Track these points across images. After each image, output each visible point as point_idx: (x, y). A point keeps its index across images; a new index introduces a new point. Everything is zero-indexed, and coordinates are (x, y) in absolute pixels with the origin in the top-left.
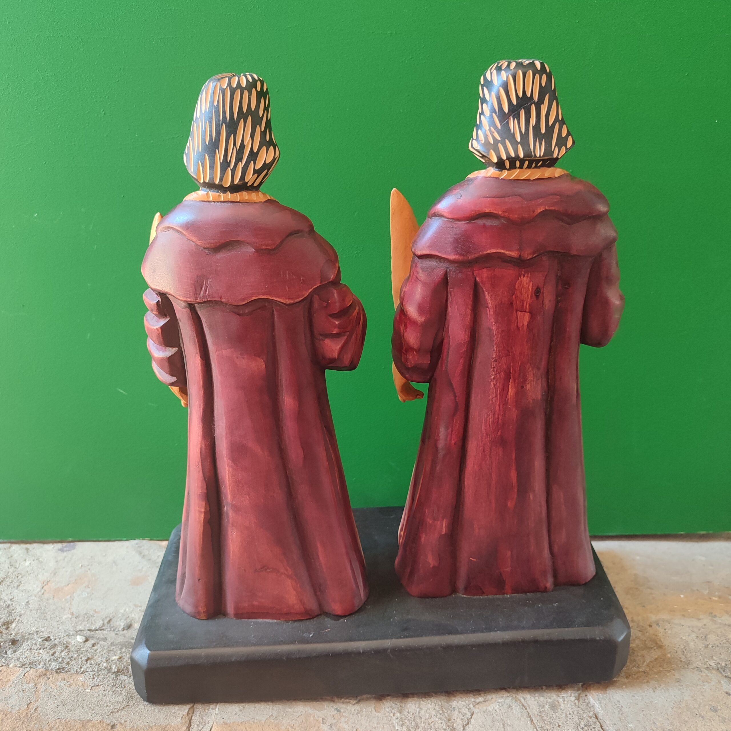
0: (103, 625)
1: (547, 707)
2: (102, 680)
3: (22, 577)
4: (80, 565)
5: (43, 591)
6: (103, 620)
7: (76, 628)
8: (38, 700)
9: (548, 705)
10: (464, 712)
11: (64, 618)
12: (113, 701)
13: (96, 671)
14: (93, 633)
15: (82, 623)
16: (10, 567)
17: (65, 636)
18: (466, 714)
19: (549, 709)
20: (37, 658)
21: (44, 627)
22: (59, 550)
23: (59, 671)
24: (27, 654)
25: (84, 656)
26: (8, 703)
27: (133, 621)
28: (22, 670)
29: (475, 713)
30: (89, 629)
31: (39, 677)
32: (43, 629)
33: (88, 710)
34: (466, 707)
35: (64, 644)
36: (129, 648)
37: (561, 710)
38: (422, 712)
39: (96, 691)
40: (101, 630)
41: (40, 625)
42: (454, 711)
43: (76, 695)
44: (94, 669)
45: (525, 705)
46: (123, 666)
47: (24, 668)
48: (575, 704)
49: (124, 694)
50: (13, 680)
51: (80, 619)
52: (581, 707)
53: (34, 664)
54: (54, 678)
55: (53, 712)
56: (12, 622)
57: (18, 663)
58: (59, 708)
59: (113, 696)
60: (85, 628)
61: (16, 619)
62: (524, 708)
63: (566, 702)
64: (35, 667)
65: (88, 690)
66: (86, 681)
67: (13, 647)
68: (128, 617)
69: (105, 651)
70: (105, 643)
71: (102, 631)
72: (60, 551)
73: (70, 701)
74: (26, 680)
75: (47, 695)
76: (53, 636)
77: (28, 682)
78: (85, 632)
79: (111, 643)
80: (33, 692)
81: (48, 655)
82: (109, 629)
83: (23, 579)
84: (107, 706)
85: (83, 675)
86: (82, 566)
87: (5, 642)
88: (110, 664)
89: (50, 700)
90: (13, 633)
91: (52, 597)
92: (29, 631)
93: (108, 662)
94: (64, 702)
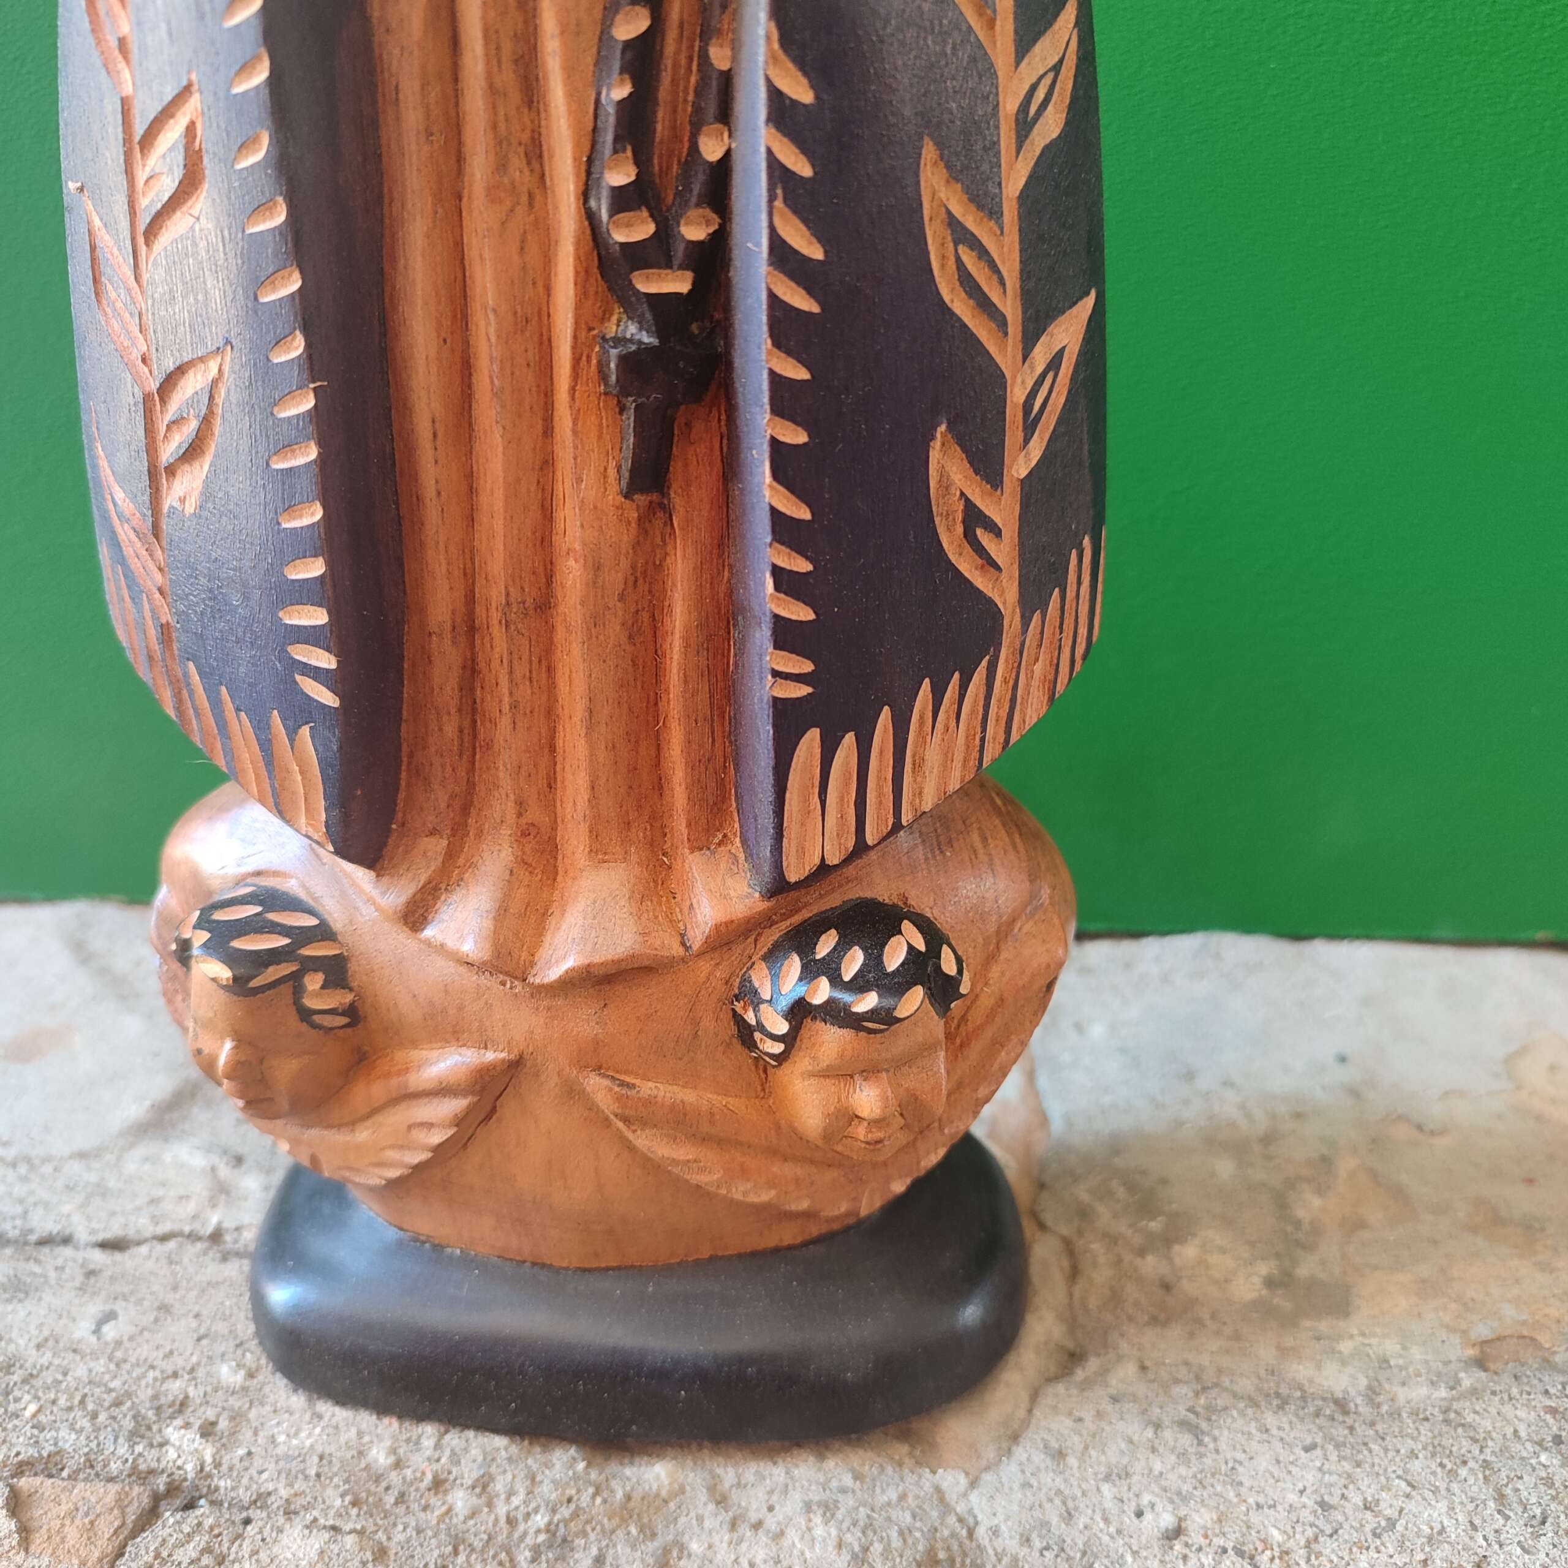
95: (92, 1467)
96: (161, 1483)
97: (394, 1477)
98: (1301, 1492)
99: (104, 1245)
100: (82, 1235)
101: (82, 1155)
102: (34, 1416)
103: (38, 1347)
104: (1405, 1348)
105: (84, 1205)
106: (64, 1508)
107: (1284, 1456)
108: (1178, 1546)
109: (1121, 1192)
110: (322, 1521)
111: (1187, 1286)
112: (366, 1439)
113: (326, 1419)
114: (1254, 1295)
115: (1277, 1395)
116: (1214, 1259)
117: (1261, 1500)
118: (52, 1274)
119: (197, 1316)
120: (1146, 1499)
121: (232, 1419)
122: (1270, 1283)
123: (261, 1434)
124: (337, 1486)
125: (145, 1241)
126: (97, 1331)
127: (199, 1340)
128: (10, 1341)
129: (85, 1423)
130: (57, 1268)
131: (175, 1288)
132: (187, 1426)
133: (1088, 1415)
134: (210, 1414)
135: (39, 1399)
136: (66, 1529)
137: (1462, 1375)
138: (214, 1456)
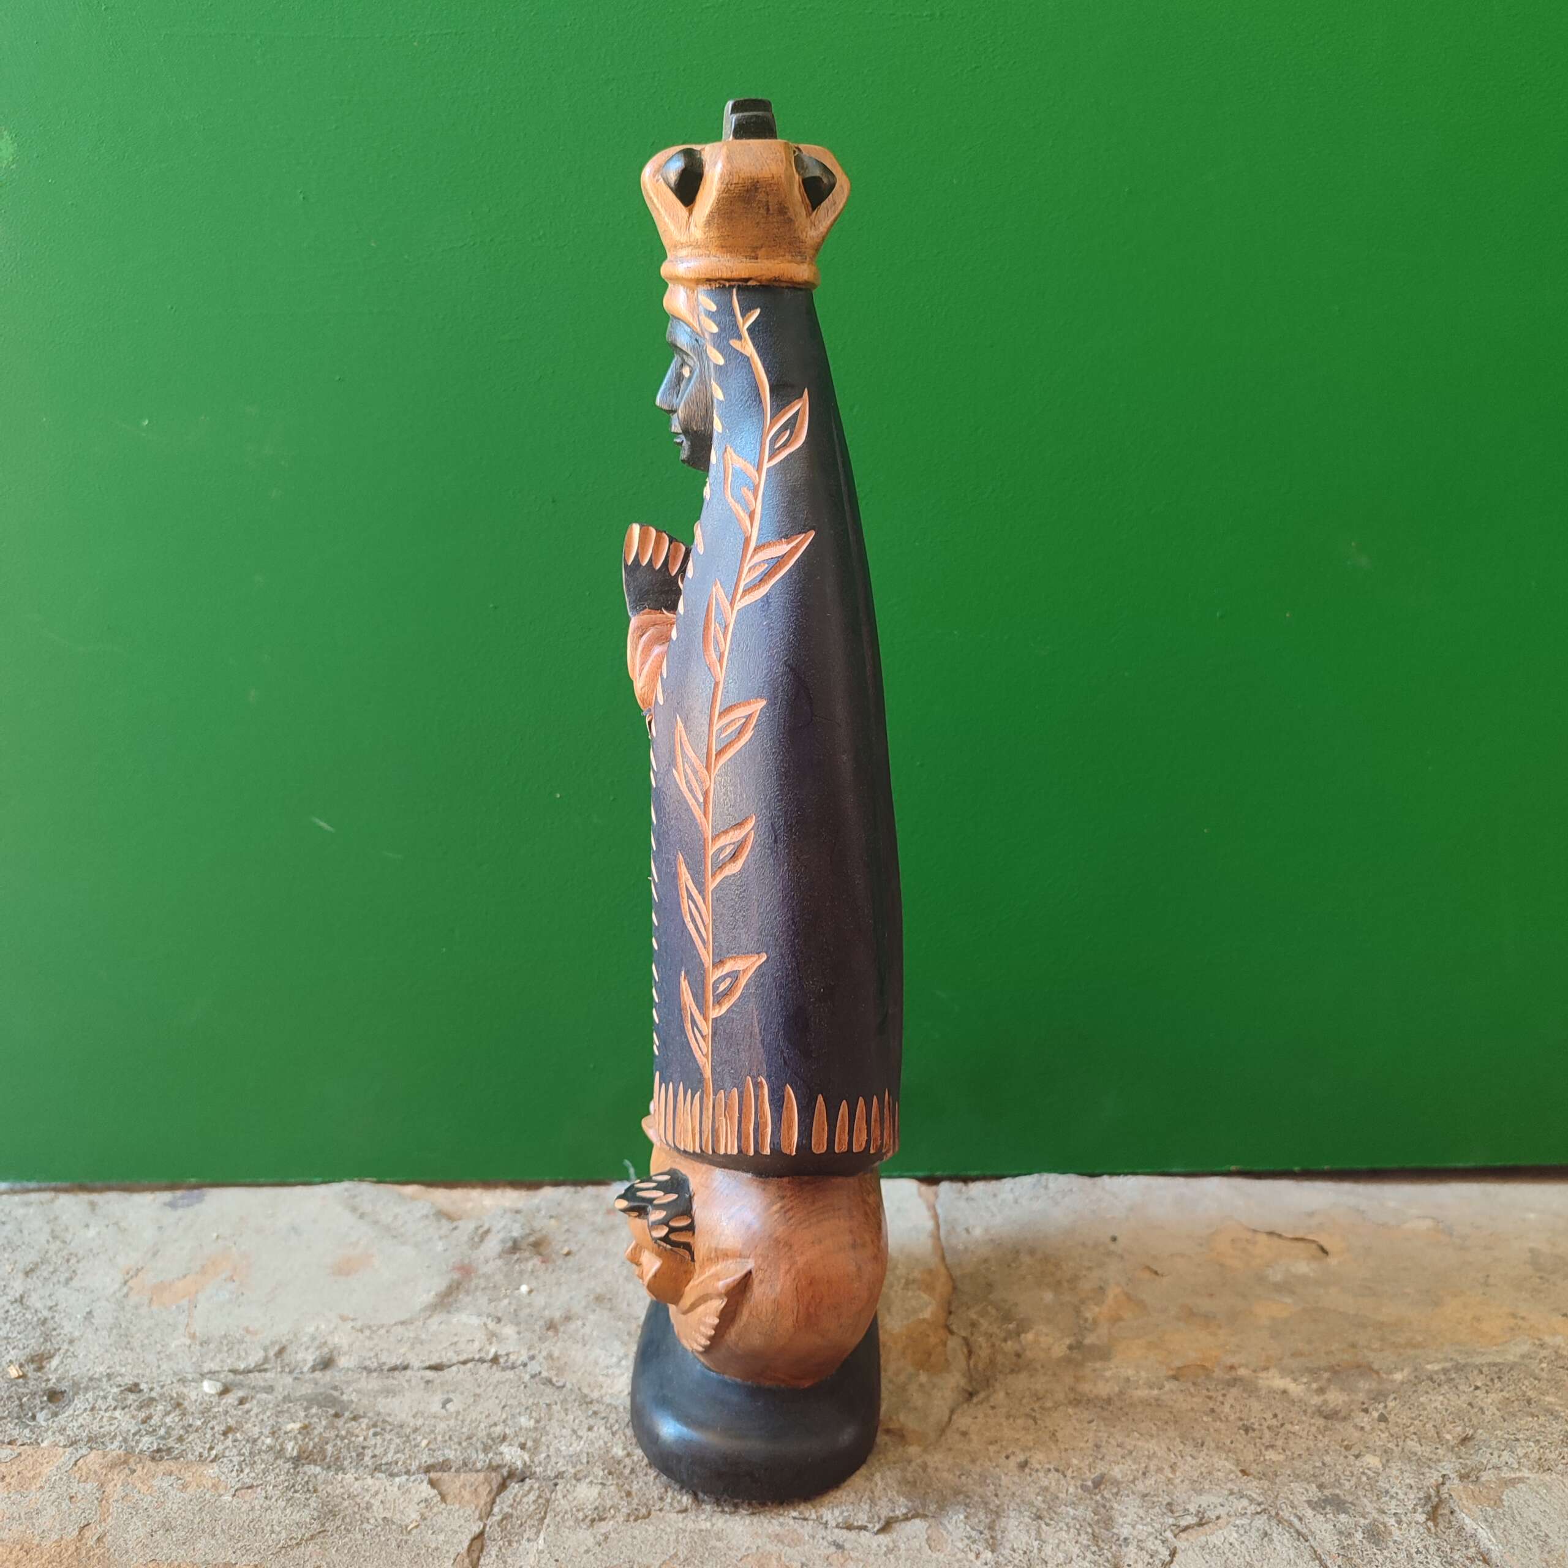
0: (266, 1360)
1: (1359, 1535)
2: (261, 1475)
3: (78, 1262)
4: (215, 1235)
5: (125, 1290)
6: (266, 1349)
7: (200, 1366)
8: (105, 1520)
9: (1360, 1532)
10: (1153, 1547)
11: (173, 1346)
12: (287, 1521)
13: (247, 1454)
14: (241, 1377)
15: (215, 1355)
16: (51, 1239)
17: (175, 1381)
18: (1157, 1552)
19: (1364, 1541)
20: (107, 1428)
21: (125, 1366)
22: (165, 1204)
23: (157, 1455)
24: (84, 1419)
25: (218, 1424)
26: (33, 1525)
27: (335, 1353)
28: (71, 1454)
29: (1178, 1550)
30: (231, 1368)
31: (111, 1467)
32: (123, 1370)
33: (225, 1540)
34: (1156, 1538)
35: (172, 1398)
36: (325, 1406)
37: (1395, 1542)
38: (1048, 1550)
39: (247, 1498)
40: (260, 1371)
41: (116, 1359)
42: (1127, 1546)
43: (197, 1508)
44: (244, 1450)
45: (1305, 1531)
46: (311, 1444)
47: (77, 1450)
48: (1429, 1529)
49: (313, 1505)
50: (49, 1474)
51: (212, 1346)
52: (1445, 1537)
53: (99, 1440)
54: (145, 1471)
55: (140, 1545)
56: (51, 1357)
57: (61, 1438)
58: (157, 1537)
59: (288, 1511)
60: (222, 1367)
61: (59, 1349)
62: (1301, 1539)
63: (1405, 1525)
64: (101, 1446)
65: (227, 1498)
66: (223, 1478)
67: (50, 1405)
68: (325, 1343)
69: (268, 1413)
70: (270, 1397)
71: (263, 1374)
72: (168, 1209)
73: (184, 1521)
74: (78, 1475)
75: (129, 1507)
76: (147, 1383)
77: (83, 1479)
78: (222, 1376)
79: (284, 1398)
80: (96, 1502)
81: (134, 1422)
82: (279, 1369)
83: (81, 1265)
84: (273, 1532)
85: (215, 1464)
86: (218, 1237)
87: (33, 1394)
88: (280, 1440)
89: (135, 1518)
90: (53, 1378)
91: (147, 1301)
92: (90, 1374)
93: (276, 1435)
94: (167, 1524)
95: (466, 1466)
96: (505, 1472)
97: (627, 1461)
98: (1087, 1441)
99: (431, 1368)
100: (416, 1363)
101: (403, 1323)
102: (428, 1445)
103: (414, 1416)
104: (1138, 1372)
105: (412, 1347)
106: (458, 1484)
107: (1078, 1426)
108: (1027, 1470)
109: (993, 1312)
110: (595, 1481)
111: (1029, 1354)
112: (609, 1444)
113: (585, 1438)
114: (1061, 1354)
115: (1075, 1399)
116: (1042, 1339)
117: (1067, 1446)
118: (406, 1385)
119: (497, 1398)
120: (1010, 1451)
121: (534, 1441)
122: (1070, 1348)
123: (552, 1449)
124: (599, 1467)
125: (454, 1365)
126: (444, 1406)
127: (504, 1407)
128: (396, 1416)
129: (457, 1446)
130: (407, 1381)
131: (479, 1386)
132: (510, 1445)
133: (981, 1415)
134: (523, 1440)
135: (426, 1438)
136: (463, 1492)
137: (1166, 1382)
138: (530, 1457)
